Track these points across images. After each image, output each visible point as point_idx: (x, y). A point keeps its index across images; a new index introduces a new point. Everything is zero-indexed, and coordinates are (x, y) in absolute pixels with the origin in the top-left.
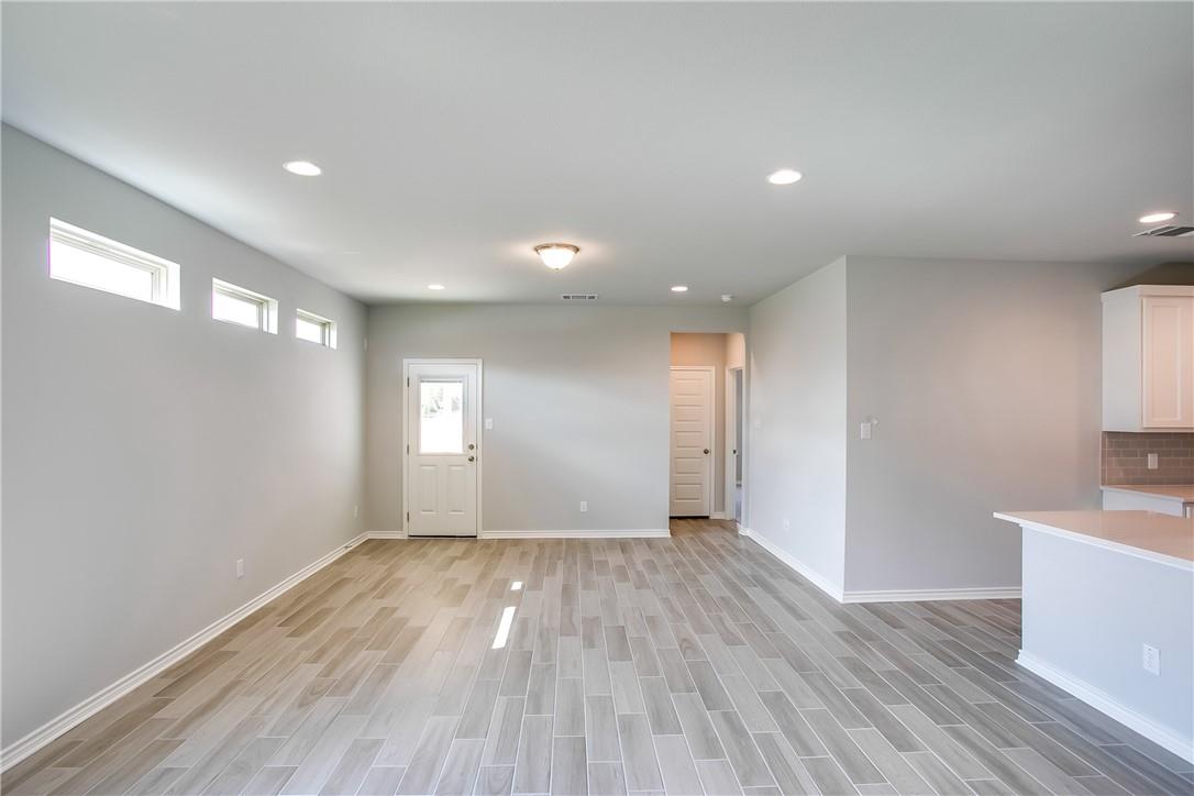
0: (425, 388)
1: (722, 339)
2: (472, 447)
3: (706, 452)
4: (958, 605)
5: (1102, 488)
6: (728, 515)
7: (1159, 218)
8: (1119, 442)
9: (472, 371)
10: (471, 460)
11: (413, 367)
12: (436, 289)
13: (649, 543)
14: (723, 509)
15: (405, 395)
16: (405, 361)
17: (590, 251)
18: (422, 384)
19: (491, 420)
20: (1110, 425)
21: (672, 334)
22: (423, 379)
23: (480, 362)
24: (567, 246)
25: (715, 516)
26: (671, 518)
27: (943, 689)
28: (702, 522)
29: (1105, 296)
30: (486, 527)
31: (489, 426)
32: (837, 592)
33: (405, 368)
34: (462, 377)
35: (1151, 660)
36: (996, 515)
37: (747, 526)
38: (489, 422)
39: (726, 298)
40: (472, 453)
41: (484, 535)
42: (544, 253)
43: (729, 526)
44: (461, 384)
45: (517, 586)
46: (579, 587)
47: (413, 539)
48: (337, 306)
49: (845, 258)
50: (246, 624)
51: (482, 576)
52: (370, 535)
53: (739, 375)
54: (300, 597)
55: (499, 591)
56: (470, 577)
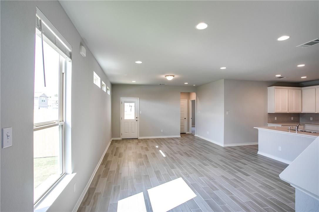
0: (126, 104)
2: (137, 118)
3: (185, 118)
4: (244, 146)
5: (268, 123)
6: (190, 132)
7: (279, 76)
8: (271, 115)
9: (137, 100)
10: (137, 121)
11: (123, 99)
12: (134, 82)
13: (177, 138)
14: (189, 131)
15: (121, 106)
16: (121, 98)
17: (176, 76)
18: (125, 103)
20: (269, 112)
21: (181, 93)
23: (139, 98)
24: (172, 76)
25: (187, 133)
26: (181, 133)
27: (248, 158)
28: (184, 134)
29: (268, 88)
30: (140, 136)
31: (141, 113)
32: (222, 145)
33: (121, 99)
35: (280, 149)
36: (254, 128)
37: (196, 134)
38: (140, 112)
39: (194, 85)
40: (137, 119)
41: (139, 138)
42: (167, 77)
43: (192, 135)
44: (134, 103)
45: (157, 147)
46: (170, 147)
47: (123, 139)
48: (109, 85)
49: (224, 79)
50: (106, 156)
51: (147, 145)
52: (113, 139)
53: (193, 102)
54: (112, 151)
55: (154, 148)
56: (145, 146)
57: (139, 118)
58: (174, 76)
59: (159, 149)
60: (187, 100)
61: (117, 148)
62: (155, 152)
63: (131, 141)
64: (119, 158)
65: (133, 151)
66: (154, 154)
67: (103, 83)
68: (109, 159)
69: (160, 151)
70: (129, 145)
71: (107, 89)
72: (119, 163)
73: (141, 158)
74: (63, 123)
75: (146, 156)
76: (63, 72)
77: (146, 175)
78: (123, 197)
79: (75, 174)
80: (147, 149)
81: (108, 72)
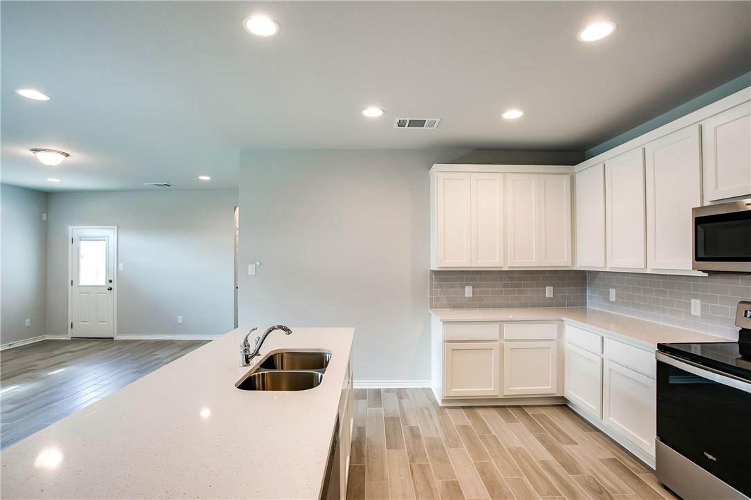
0: (83, 245)
2: (111, 281)
5: (430, 311)
8: (444, 277)
9: (110, 233)
10: (111, 289)
11: (75, 230)
15: (70, 248)
16: (70, 228)
18: (81, 242)
19: (122, 264)
22: (82, 239)
23: (115, 227)
30: (120, 332)
31: (121, 268)
33: (70, 231)
34: (105, 237)
38: (121, 265)
40: (111, 285)
41: (118, 338)
44: (104, 242)
47: (75, 339)
52: (48, 337)
57: (115, 282)
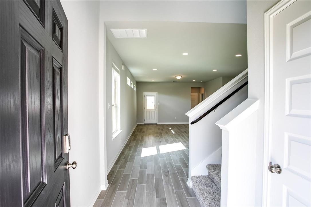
1: (199, 88)
9: (156, 94)
11: (145, 94)
12: (153, 80)
15: (144, 98)
16: (144, 93)
18: (147, 97)
21: (191, 88)
22: (147, 96)
23: (157, 92)
24: (181, 76)
30: (158, 122)
31: (159, 104)
34: (154, 95)
39: (201, 82)
40: (156, 109)
41: (158, 124)
42: (177, 77)
44: (153, 97)
45: (170, 129)
46: (180, 129)
47: (145, 124)
48: (135, 83)
49: (222, 77)
50: (134, 132)
51: (163, 128)
52: (138, 124)
53: (202, 95)
54: (138, 130)
55: (168, 129)
56: (162, 128)
58: (182, 76)
59: (171, 130)
60: (197, 94)
61: (141, 129)
62: (167, 131)
63: (151, 125)
64: (143, 134)
65: (152, 130)
66: (167, 132)
67: (132, 83)
68: (136, 134)
69: (172, 131)
70: (150, 127)
71: (134, 86)
72: (143, 136)
73: (157, 134)
74: (116, 105)
75: (161, 133)
76: (116, 81)
77: (159, 141)
78: (145, 147)
79: (121, 131)
80: (162, 130)
81: (134, 75)
